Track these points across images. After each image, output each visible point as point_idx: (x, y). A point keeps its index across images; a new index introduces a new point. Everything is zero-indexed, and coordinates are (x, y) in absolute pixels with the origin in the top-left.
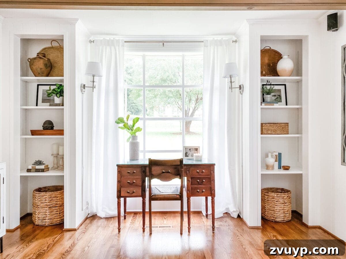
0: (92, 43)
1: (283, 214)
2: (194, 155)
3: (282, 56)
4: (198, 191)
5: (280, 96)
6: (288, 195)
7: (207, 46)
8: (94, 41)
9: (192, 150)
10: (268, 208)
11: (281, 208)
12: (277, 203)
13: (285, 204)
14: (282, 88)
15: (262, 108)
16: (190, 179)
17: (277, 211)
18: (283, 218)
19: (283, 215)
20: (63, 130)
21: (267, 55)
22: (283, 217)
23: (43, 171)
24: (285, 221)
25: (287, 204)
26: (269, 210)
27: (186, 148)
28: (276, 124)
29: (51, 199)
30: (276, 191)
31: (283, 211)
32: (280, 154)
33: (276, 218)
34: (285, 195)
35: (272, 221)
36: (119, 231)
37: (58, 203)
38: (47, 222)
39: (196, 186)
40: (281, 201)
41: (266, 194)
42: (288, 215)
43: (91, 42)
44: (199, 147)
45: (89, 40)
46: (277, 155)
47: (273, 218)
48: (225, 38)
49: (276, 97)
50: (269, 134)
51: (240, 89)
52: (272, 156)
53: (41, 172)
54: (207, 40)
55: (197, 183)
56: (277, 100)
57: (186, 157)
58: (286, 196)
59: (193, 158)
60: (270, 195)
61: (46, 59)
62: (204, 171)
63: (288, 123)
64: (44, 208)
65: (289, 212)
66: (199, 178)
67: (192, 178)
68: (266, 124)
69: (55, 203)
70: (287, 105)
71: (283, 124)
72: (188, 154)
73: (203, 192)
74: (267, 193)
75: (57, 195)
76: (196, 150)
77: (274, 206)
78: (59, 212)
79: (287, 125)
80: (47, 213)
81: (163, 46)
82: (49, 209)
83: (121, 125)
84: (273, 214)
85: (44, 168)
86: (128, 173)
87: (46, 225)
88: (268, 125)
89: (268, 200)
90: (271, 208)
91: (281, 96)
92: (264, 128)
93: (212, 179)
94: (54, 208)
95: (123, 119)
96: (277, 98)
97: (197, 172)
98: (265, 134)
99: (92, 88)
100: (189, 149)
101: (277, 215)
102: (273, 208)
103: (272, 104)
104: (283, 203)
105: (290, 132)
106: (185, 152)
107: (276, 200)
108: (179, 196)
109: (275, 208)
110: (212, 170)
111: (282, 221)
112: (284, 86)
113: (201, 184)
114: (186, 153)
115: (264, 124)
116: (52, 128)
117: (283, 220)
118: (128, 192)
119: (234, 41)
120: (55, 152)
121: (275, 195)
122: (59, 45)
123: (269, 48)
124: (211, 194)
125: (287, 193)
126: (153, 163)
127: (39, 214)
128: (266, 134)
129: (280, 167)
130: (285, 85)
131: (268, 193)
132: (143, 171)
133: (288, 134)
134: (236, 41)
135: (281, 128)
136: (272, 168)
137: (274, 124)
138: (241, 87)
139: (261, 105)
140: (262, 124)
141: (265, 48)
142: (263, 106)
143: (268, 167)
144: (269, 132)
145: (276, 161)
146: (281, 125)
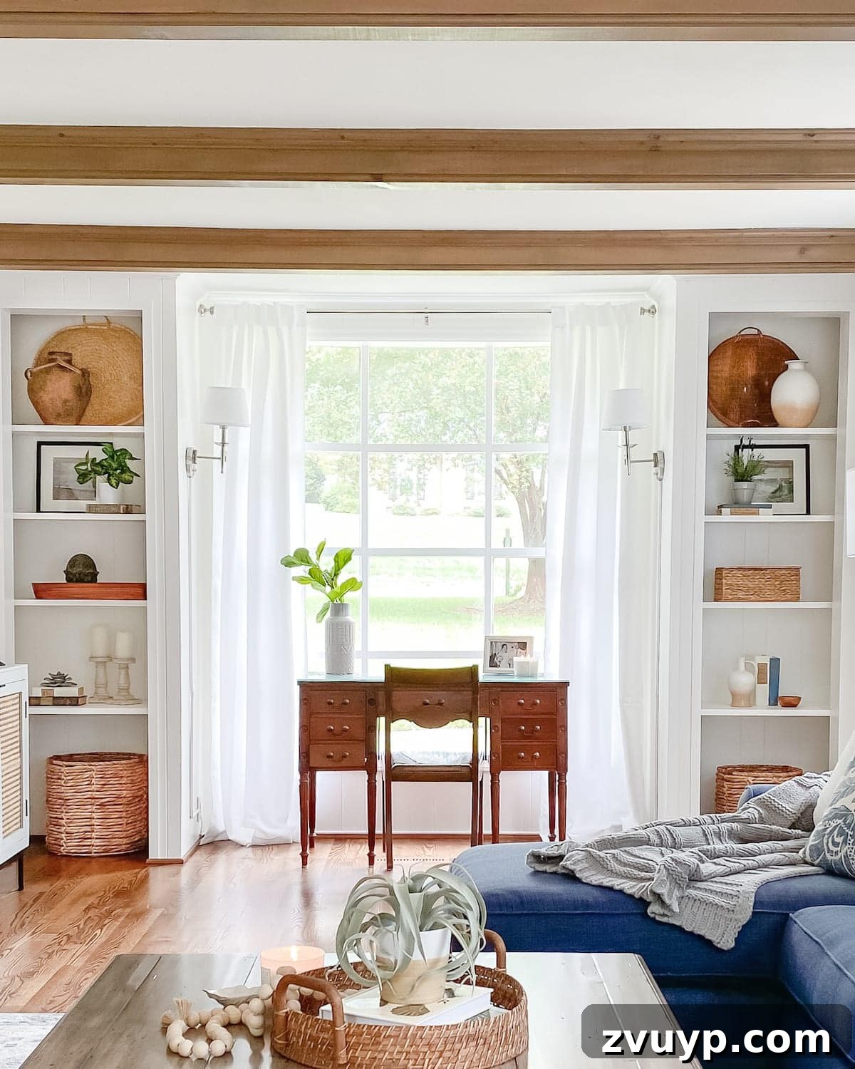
0: (208, 313)
2: (516, 659)
4: (519, 757)
5: (789, 482)
7: (563, 327)
8: (212, 308)
9: (509, 646)
14: (797, 456)
15: (707, 524)
16: (499, 725)
20: (144, 586)
21: (752, 352)
23: (74, 702)
27: (492, 642)
28: (762, 569)
29: (103, 783)
32: (775, 662)
36: (304, 863)
37: (125, 793)
38: (95, 845)
39: (515, 742)
41: (726, 776)
43: (202, 310)
44: (531, 638)
45: (198, 306)
46: (766, 664)
48: (619, 299)
49: (776, 486)
50: (739, 600)
51: (656, 465)
52: (748, 668)
53: (70, 705)
54: (563, 307)
55: (517, 733)
56: (777, 494)
57: (491, 668)
59: (511, 669)
60: (736, 780)
61: (79, 372)
62: (537, 701)
63: (797, 569)
64: (86, 807)
66: (524, 721)
67: (503, 721)
68: (732, 569)
69: (114, 792)
70: (808, 513)
71: (784, 571)
72: (499, 658)
73: (534, 758)
74: (729, 774)
75: (121, 772)
76: (523, 646)
78: (125, 820)
79: (793, 572)
80: (93, 822)
82: (99, 809)
83: (301, 570)
85: (77, 696)
86: (330, 703)
87: (91, 853)
88: (739, 573)
91: (792, 482)
92: (724, 581)
93: (559, 723)
94: (112, 808)
95: (308, 552)
96: (780, 488)
97: (519, 704)
98: (726, 600)
99: (220, 461)
100: (500, 646)
103: (754, 511)
105: (803, 593)
106: (489, 654)
108: (469, 770)
110: (562, 699)
112: (803, 450)
113: (527, 738)
114: (492, 657)
115: (724, 572)
116: (93, 577)
118: (329, 757)
119: (647, 308)
120: (100, 652)
121: (750, 779)
122: (106, 321)
123: (756, 332)
124: (557, 764)
126: (397, 678)
127: (70, 823)
128: (731, 600)
129: (775, 700)
130: (807, 447)
132: (371, 699)
133: (798, 600)
134: (652, 311)
135: (777, 583)
136: (750, 700)
137: (757, 572)
138: (657, 460)
139: (720, 513)
140: (719, 571)
141: (742, 333)
142: (727, 516)
143: (736, 699)
144: (741, 595)
145: (763, 681)
146: (778, 572)
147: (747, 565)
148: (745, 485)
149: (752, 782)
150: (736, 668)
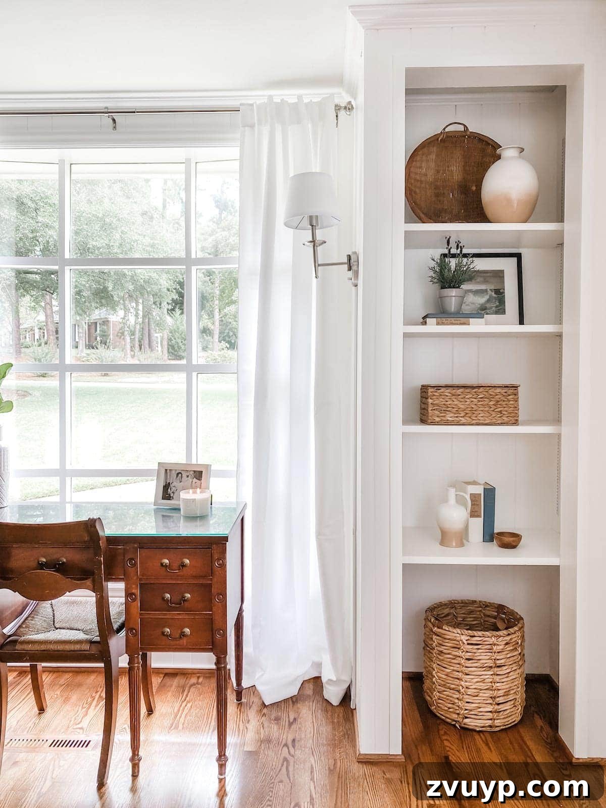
1: (491, 704)
2: (182, 495)
3: (498, 151)
4: (163, 633)
5: (500, 293)
6: (508, 638)
7: (252, 126)
9: (184, 475)
10: (440, 678)
11: (483, 681)
12: (469, 664)
13: (496, 669)
14: (508, 266)
15: (406, 335)
16: (137, 592)
17: (470, 692)
18: (491, 719)
19: (490, 708)
21: (458, 154)
22: (490, 715)
24: (498, 729)
25: (504, 670)
26: (444, 686)
27: (166, 470)
28: (473, 387)
30: (480, 611)
31: (489, 693)
32: (490, 492)
33: (466, 718)
34: (499, 640)
35: (454, 726)
39: (158, 615)
40: (485, 658)
41: (435, 629)
42: (507, 706)
44: (208, 466)
46: (480, 494)
47: (455, 716)
48: (312, 95)
49: (487, 297)
50: (447, 423)
51: (350, 269)
52: (460, 501)
54: (252, 105)
55: (161, 603)
56: (488, 306)
57: (165, 502)
58: (501, 642)
60: (448, 637)
62: (187, 561)
63: (515, 387)
65: (511, 697)
66: (169, 587)
67: (143, 587)
68: (438, 387)
70: (521, 322)
71: (498, 390)
72: (174, 489)
73: (183, 635)
74: (438, 628)
76: (198, 475)
77: (460, 674)
79: (511, 391)
81: (115, 127)
84: (456, 701)
88: (447, 392)
89: (441, 652)
90: (450, 680)
91: (504, 293)
92: (430, 401)
93: (214, 590)
96: (490, 300)
97: (163, 565)
98: (433, 423)
100: (174, 474)
101: (469, 706)
102: (457, 682)
103: (463, 320)
104: (491, 667)
105: (522, 416)
106: (162, 484)
107: (468, 655)
109: (462, 683)
110: (219, 558)
111: (489, 729)
112: (515, 260)
113: (175, 609)
114: (166, 487)
115: (430, 390)
117: (490, 726)
119: (343, 105)
121: (464, 638)
123: (461, 128)
124: (213, 643)
125: (505, 632)
128: (438, 424)
129: (490, 535)
130: (518, 256)
131: (442, 629)
133: (516, 423)
134: (349, 108)
135: (492, 403)
136: (462, 538)
137: (468, 390)
138: (351, 263)
139: (425, 323)
140: (424, 389)
141: (447, 130)
142: (432, 326)
143: (445, 538)
144: (449, 417)
145: (476, 514)
146: (491, 391)
147: (456, 382)
148: (453, 292)
149: (466, 642)
150: (445, 500)
